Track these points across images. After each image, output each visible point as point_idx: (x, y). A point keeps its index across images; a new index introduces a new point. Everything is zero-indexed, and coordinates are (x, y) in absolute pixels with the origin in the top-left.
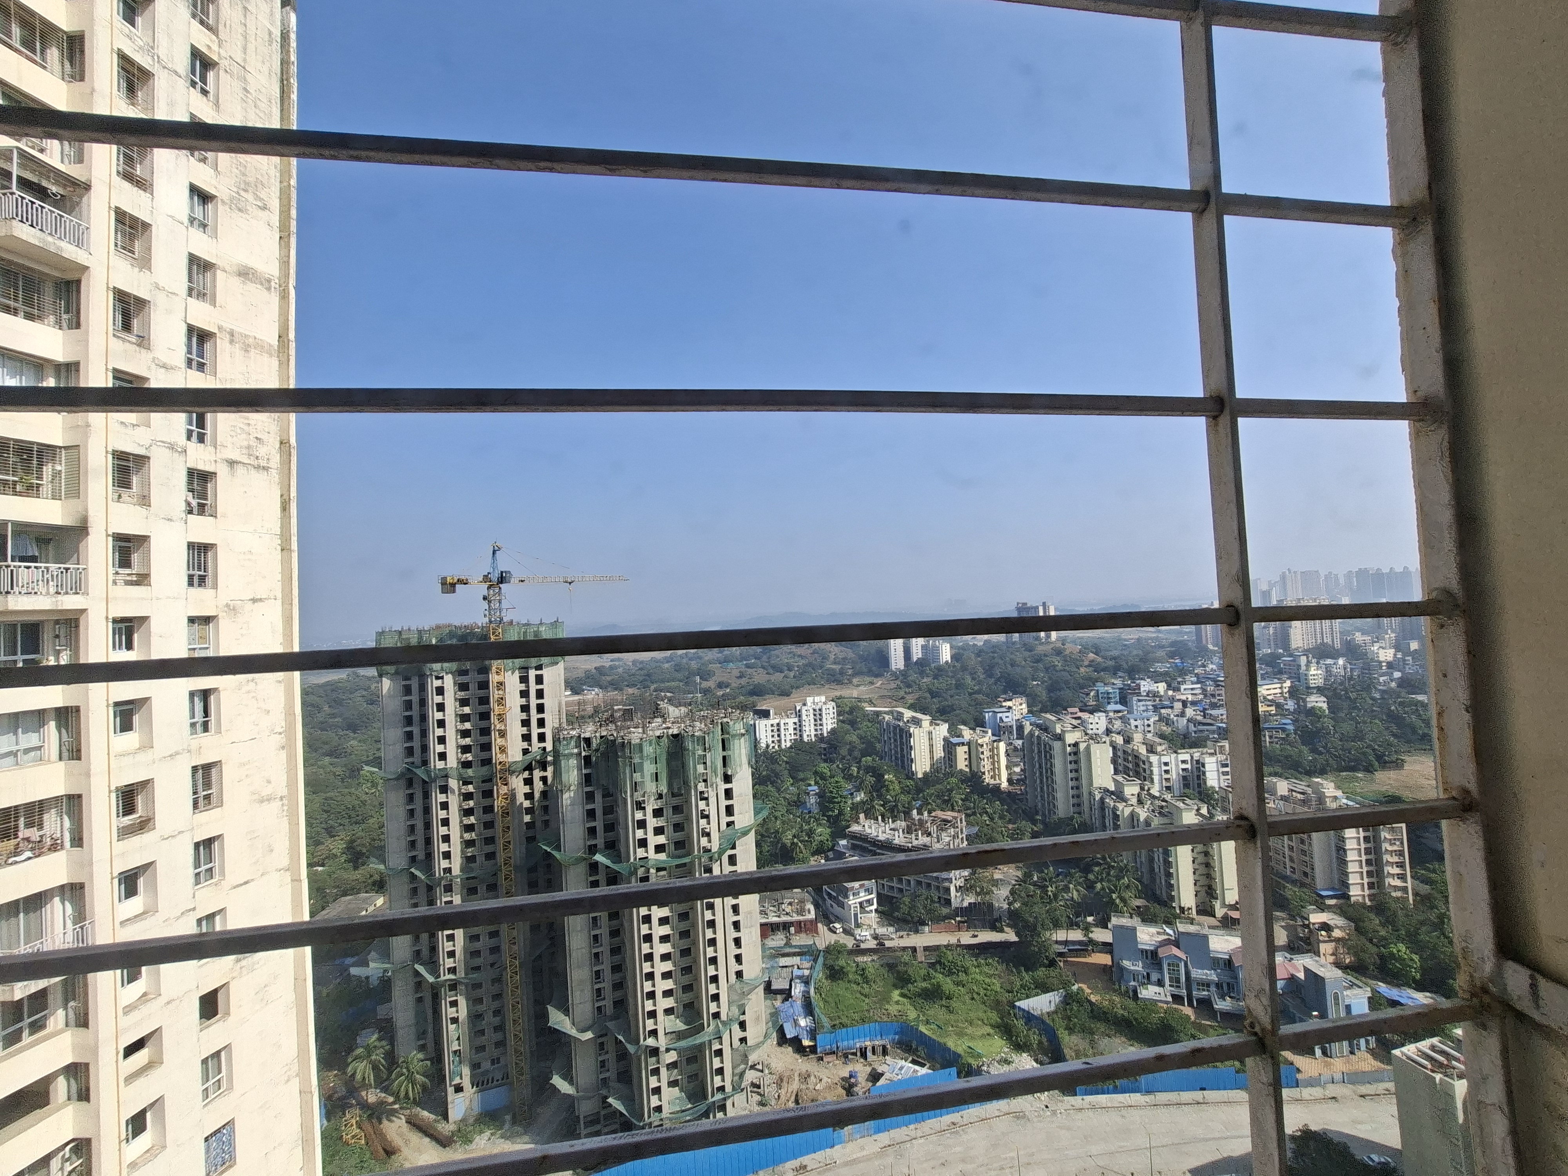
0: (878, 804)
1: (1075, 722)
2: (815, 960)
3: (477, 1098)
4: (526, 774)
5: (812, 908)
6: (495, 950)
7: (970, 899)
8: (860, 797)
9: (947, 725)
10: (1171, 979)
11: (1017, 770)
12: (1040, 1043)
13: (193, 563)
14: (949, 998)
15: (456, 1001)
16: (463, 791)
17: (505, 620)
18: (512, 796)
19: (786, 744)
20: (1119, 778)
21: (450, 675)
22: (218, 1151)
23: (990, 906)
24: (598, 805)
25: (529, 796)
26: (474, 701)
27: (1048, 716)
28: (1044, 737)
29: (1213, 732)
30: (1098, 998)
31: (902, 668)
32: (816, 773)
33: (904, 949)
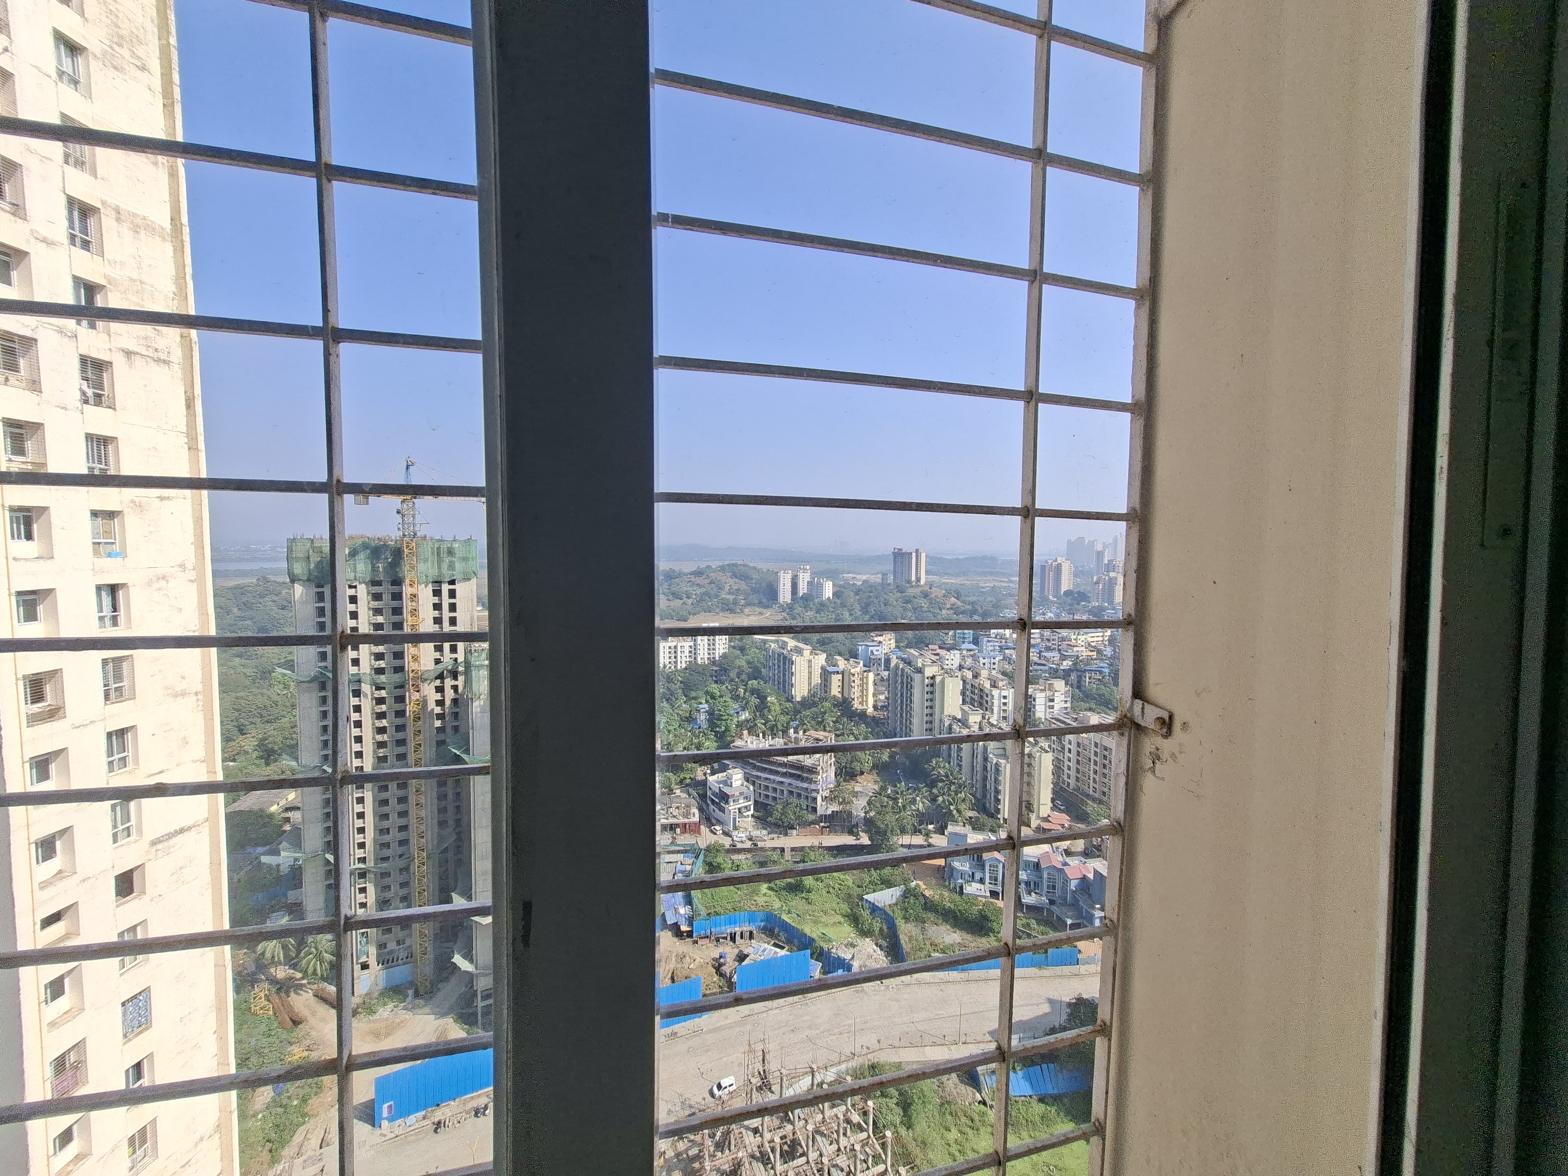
0: (760, 722)
1: (934, 658)
2: (697, 857)
3: (382, 974)
4: (438, 683)
5: (696, 811)
6: (404, 842)
7: (834, 807)
8: (745, 716)
9: (825, 655)
10: (990, 878)
11: (882, 697)
12: (881, 930)
13: (93, 455)
14: (809, 891)
15: (365, 888)
16: (376, 696)
17: (419, 534)
18: (424, 702)
19: (682, 665)
20: (966, 708)
21: (363, 585)
22: (135, 1014)
23: (850, 814)
25: (440, 703)
26: (388, 612)
27: (912, 651)
28: (908, 669)
29: (1045, 672)
30: (931, 892)
31: (789, 601)
32: (707, 693)
33: (774, 849)
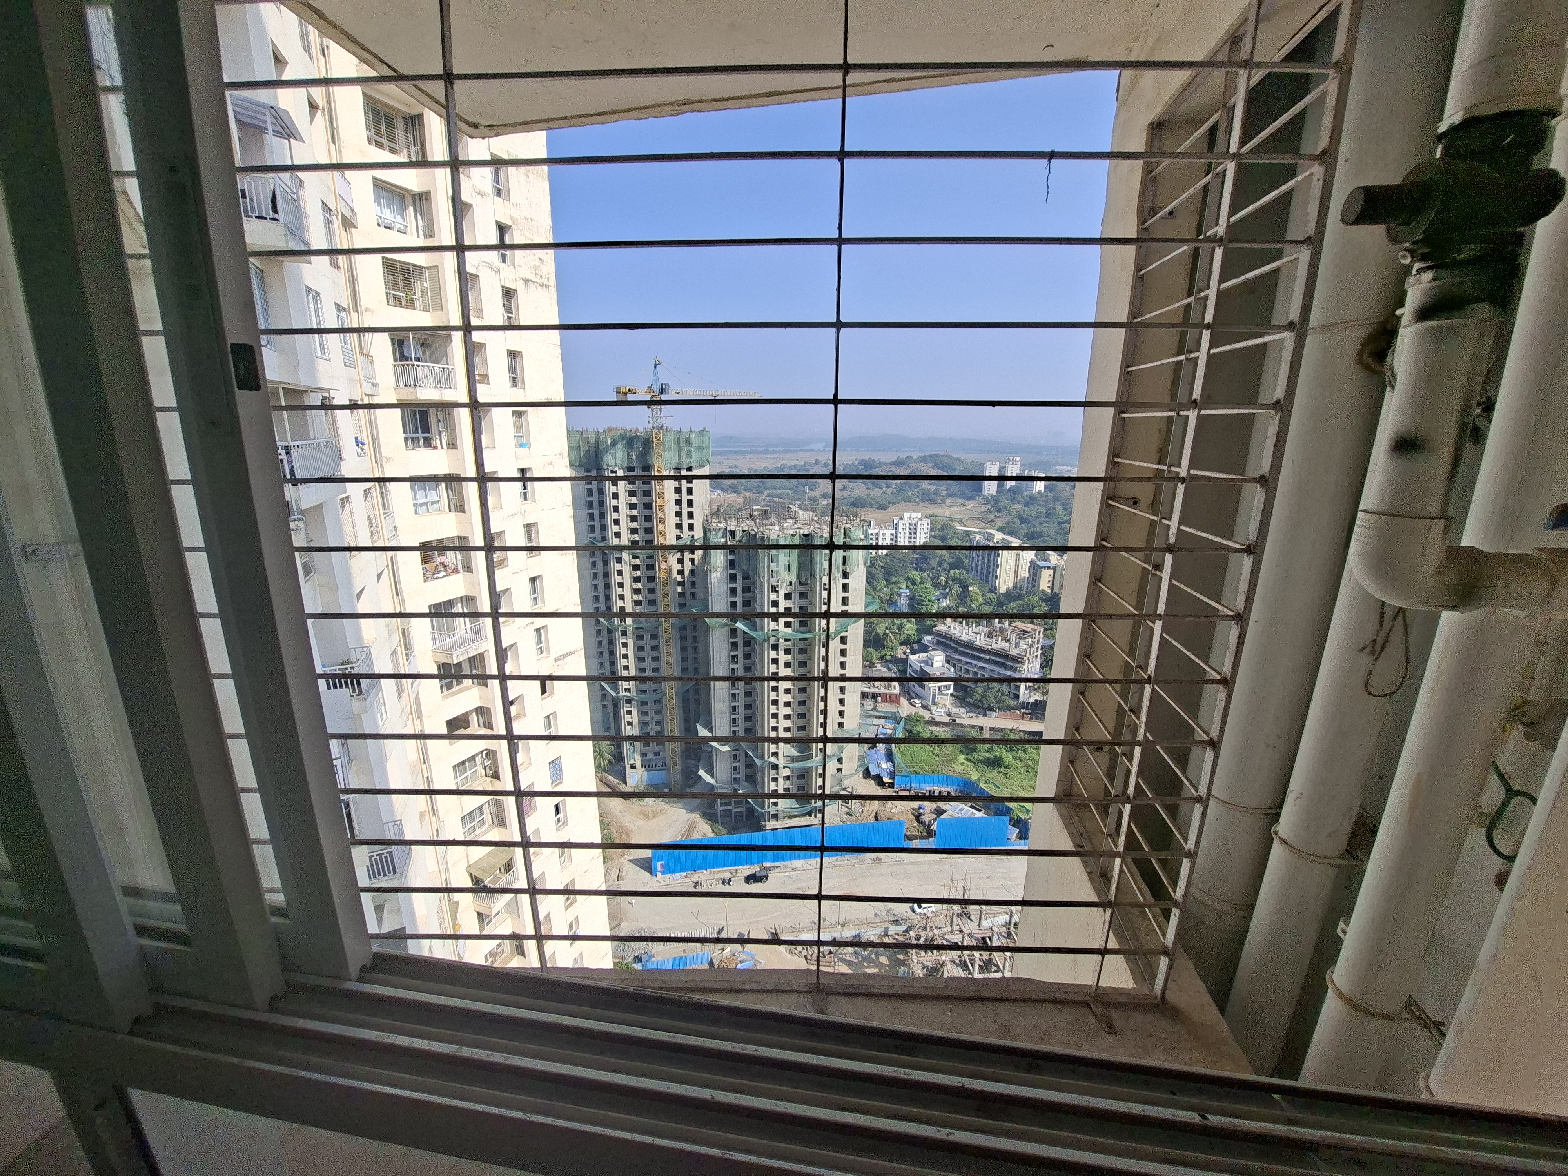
3: (646, 775)
4: (679, 555)
5: (897, 685)
8: (946, 603)
14: (1008, 767)
15: (631, 711)
16: (633, 563)
17: (665, 426)
18: (669, 571)
22: (554, 772)
24: (739, 585)
25: (681, 572)
31: (995, 493)
32: (908, 578)
